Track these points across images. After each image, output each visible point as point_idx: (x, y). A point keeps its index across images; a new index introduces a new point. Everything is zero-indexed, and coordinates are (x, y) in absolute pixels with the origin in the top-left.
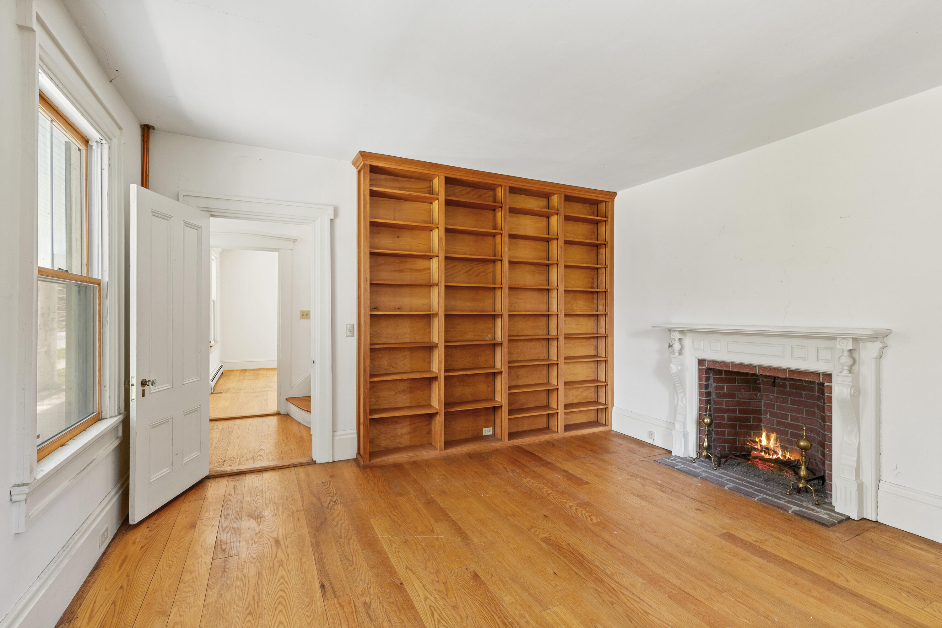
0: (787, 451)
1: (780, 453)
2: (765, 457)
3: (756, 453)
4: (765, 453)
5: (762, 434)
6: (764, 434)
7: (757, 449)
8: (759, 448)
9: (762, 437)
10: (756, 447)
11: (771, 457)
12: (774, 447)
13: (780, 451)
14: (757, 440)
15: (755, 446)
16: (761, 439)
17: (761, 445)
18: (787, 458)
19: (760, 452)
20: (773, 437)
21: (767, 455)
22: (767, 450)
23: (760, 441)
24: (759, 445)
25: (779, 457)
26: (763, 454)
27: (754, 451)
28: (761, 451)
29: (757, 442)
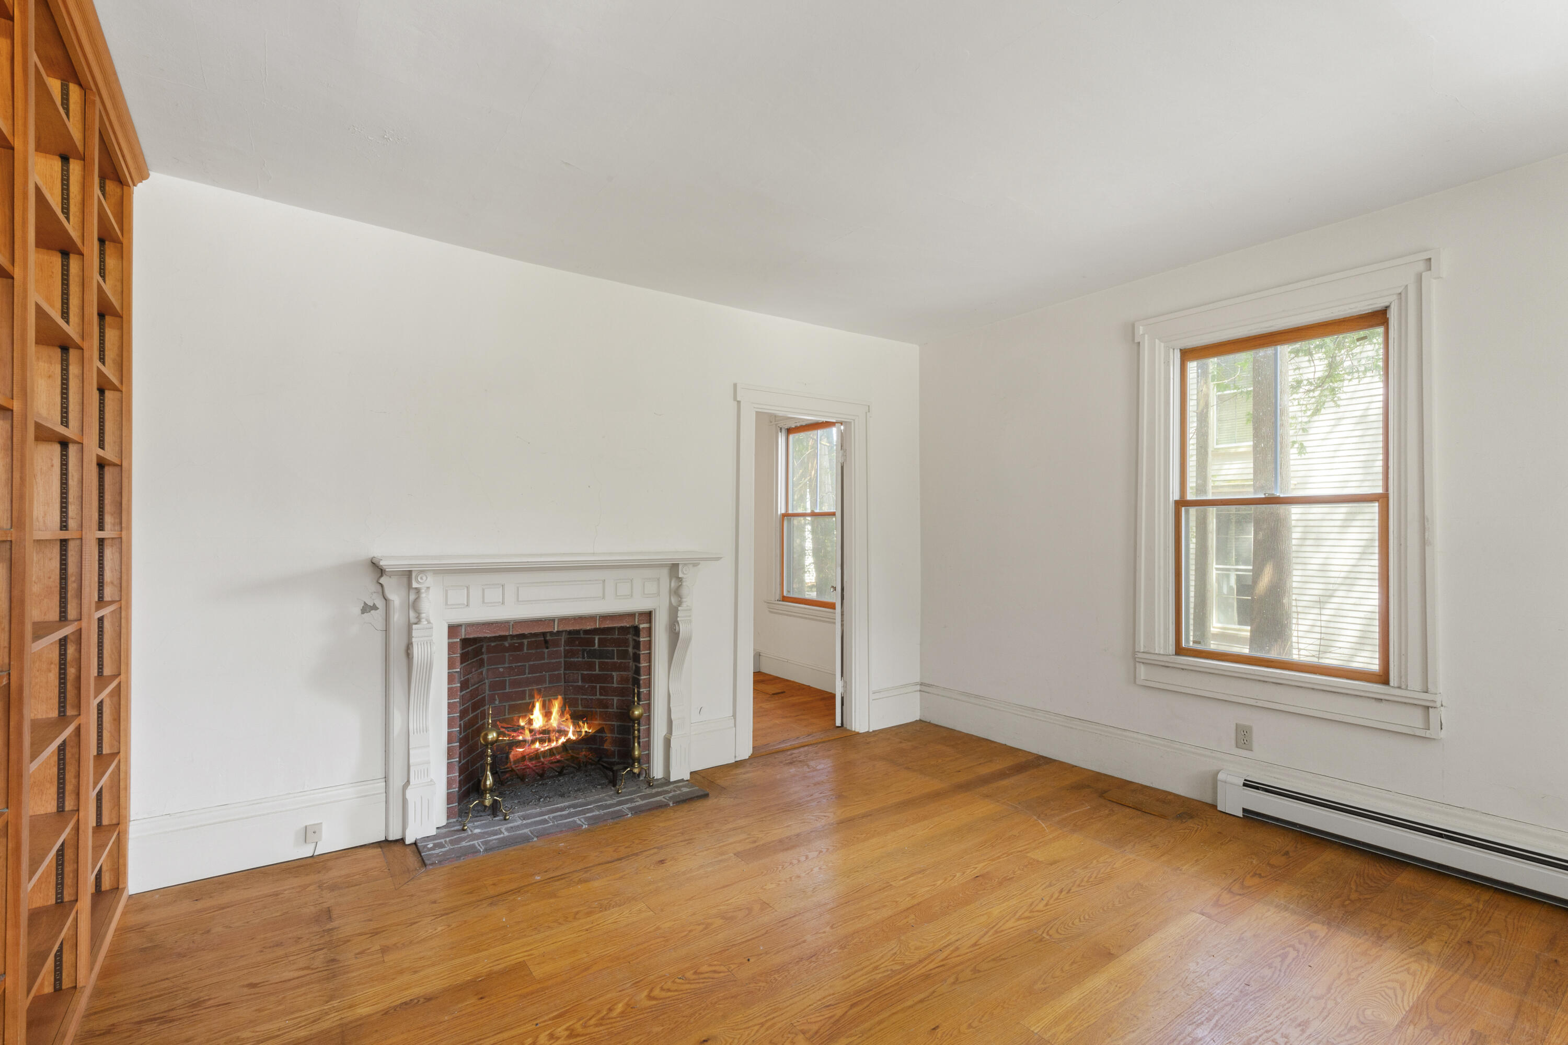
0: (584, 723)
1: (571, 729)
2: (542, 749)
3: (521, 750)
4: (542, 741)
5: (534, 706)
6: (538, 705)
7: (525, 741)
8: (528, 736)
9: (532, 714)
10: (521, 738)
11: (554, 744)
12: (559, 724)
13: (571, 727)
14: (522, 723)
15: (519, 736)
16: (532, 717)
17: (531, 731)
18: (583, 734)
19: (529, 746)
20: (557, 705)
21: (546, 744)
22: (545, 734)
23: (530, 722)
24: (527, 732)
25: (569, 739)
26: (537, 745)
27: (517, 747)
28: (533, 742)
29: (523, 728)
